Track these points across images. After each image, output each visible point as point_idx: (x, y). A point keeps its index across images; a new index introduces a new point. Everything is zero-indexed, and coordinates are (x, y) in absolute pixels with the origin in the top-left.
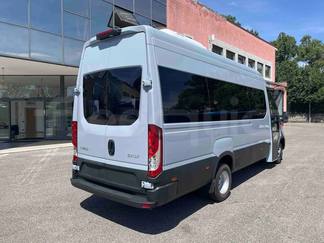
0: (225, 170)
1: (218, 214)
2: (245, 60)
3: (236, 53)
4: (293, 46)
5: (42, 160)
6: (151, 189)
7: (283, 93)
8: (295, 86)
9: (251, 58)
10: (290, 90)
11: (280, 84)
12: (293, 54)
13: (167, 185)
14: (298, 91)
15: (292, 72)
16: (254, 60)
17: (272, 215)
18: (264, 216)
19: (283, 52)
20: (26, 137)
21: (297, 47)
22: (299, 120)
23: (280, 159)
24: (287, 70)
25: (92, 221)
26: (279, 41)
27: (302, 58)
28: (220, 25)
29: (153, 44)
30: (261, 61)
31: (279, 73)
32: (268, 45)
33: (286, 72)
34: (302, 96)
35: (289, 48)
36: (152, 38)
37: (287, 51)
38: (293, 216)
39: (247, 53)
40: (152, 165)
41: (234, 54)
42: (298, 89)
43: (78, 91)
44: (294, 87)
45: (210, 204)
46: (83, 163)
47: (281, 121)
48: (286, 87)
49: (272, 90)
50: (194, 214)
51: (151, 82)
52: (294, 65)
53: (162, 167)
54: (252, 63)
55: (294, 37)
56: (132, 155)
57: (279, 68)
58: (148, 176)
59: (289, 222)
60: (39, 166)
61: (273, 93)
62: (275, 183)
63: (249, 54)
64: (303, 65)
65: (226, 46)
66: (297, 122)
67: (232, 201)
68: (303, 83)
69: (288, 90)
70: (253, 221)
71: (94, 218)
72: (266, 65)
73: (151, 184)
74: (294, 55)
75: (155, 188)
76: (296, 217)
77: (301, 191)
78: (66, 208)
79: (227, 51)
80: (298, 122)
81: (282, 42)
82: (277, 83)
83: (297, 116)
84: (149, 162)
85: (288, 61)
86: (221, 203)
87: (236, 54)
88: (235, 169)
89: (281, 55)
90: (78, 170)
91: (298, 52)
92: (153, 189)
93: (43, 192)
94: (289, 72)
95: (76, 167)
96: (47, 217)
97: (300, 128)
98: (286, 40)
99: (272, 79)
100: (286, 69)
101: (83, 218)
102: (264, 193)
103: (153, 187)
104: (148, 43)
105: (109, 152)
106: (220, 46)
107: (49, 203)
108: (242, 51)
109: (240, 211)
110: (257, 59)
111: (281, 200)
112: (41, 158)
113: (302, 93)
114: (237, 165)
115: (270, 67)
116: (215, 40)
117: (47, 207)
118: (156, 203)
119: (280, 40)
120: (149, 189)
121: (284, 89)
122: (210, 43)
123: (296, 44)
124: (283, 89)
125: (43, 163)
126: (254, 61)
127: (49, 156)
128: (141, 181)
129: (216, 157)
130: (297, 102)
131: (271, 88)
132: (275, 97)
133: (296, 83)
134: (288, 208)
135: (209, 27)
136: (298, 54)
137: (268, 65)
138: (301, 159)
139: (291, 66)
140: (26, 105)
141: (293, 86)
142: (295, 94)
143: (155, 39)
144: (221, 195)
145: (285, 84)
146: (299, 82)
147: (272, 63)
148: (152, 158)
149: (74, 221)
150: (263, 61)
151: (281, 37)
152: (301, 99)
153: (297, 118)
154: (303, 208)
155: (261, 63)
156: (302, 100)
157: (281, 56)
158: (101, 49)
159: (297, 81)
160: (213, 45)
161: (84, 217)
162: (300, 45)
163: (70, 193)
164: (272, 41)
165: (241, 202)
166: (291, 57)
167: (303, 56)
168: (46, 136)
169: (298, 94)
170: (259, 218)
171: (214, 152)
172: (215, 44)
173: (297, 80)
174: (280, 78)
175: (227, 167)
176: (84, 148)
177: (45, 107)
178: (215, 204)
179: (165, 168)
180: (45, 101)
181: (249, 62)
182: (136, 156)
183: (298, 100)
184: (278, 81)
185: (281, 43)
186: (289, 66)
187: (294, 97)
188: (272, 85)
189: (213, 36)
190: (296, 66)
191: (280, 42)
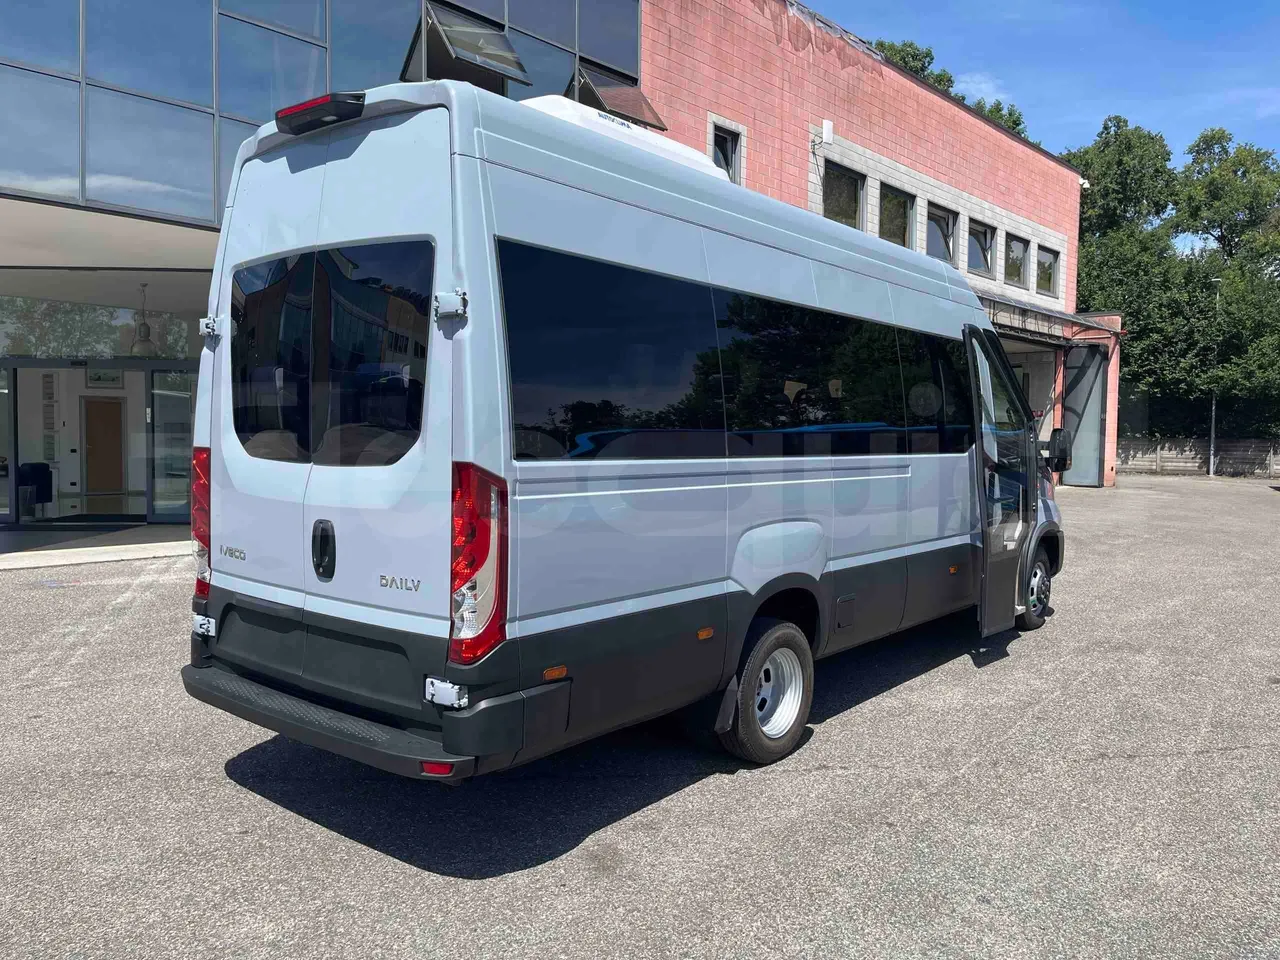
0: (786, 643)
1: (741, 810)
2: (954, 225)
3: (919, 193)
4: (1157, 171)
5: (119, 600)
6: (456, 706)
7: (1106, 358)
8: (1160, 331)
9: (979, 217)
10: (1137, 349)
11: (1093, 320)
12: (1156, 204)
13: (523, 694)
14: (1170, 352)
15: (1146, 273)
16: (995, 224)
17: (945, 815)
18: (912, 819)
19: (1118, 192)
20: (85, 513)
21: (1171, 177)
22: (1170, 466)
23: (1038, 612)
24: (1130, 267)
25: (253, 826)
26: (1103, 151)
27: (1192, 219)
28: (855, 84)
29: (477, 153)
30: (1023, 227)
31: (1098, 276)
32: (1052, 164)
33: (1124, 273)
34: (1184, 369)
35: (1138, 179)
36: (476, 130)
37: (1132, 191)
38: (1025, 821)
39: (965, 195)
40: (466, 615)
41: (913, 197)
42: (1171, 344)
43: (213, 330)
44: (1155, 336)
45: (722, 772)
46: (229, 609)
47: (1044, 464)
48: (1116, 335)
49: (1064, 343)
50: (650, 807)
51: (464, 299)
52: (1153, 245)
53: (504, 625)
54: (985, 234)
55: (1161, 137)
56: (393, 580)
57: (1099, 259)
58: (446, 656)
59: (1000, 843)
60: (106, 622)
61: (1066, 356)
62: (992, 702)
63: (974, 199)
64: (1192, 249)
65: (879, 167)
66: (1162, 474)
67: (807, 765)
68: (1188, 320)
69: (1130, 346)
70: (863, 838)
71: (266, 817)
72: (1042, 244)
73: (460, 689)
74: (1159, 209)
75: (472, 703)
76: (1034, 825)
77: (1086, 733)
78: (168, 780)
79: (884, 186)
80: (1163, 472)
81: (1111, 154)
82: (1081, 319)
83: (1162, 449)
84: (456, 605)
85: (1133, 232)
86: (762, 769)
87: (918, 199)
88: (832, 644)
89: (1108, 205)
90: (212, 633)
91: (1177, 194)
92: (464, 708)
93: (97, 717)
94: (1137, 274)
95: (206, 622)
96: (86, 809)
97: (1165, 496)
98: (1129, 148)
99: (1063, 301)
100: (1124, 261)
101: (222, 817)
102: (939, 736)
103: (464, 701)
104: (457, 149)
105: (317, 567)
106: (858, 167)
107: (108, 757)
108: (946, 187)
109: (827, 801)
110: (1005, 220)
111: (995, 764)
112: (119, 590)
113: (1184, 356)
114: (839, 625)
115: (1056, 254)
116: (834, 141)
117: (95, 774)
118: (477, 758)
119: (1107, 144)
120: (451, 708)
121: (1111, 343)
122: (814, 153)
123: (1170, 165)
124: (1106, 341)
125: (121, 610)
126: (994, 230)
127: (149, 587)
128: (426, 677)
129: (745, 594)
130: (1163, 392)
131: (1058, 338)
132: (1076, 371)
133: (1161, 317)
134: (1011, 793)
135: (812, 88)
136: (1176, 203)
137: (1048, 245)
138: (1127, 612)
139: (1145, 249)
140: (87, 387)
141: (1151, 331)
142: (1156, 361)
143: (487, 136)
144: (767, 741)
145: (1115, 322)
146: (1174, 315)
147: (1064, 239)
148: (464, 589)
149: (186, 827)
150: (1029, 231)
151: (1112, 132)
152: (1179, 381)
153: (1161, 458)
154: (1073, 793)
155: (1022, 235)
156: (1183, 385)
157: (1106, 209)
158: (295, 168)
159: (1166, 312)
160: (829, 163)
161: (226, 814)
162: (1188, 169)
163: (197, 724)
164: (1073, 151)
165: (841, 768)
166: (1149, 213)
167: (1195, 213)
168: (154, 511)
169: (1170, 361)
170: (890, 825)
171: (734, 574)
172: (836, 158)
173: (1169, 306)
174: (1099, 298)
175: (797, 634)
176: (231, 552)
177: (153, 395)
178: (743, 773)
179: (513, 631)
180: (153, 372)
181: (972, 232)
182: (410, 585)
183: (1168, 385)
184: (1092, 309)
185: (1107, 158)
186: (1135, 251)
187: (1151, 372)
188: (1062, 324)
189: (827, 125)
190: (1162, 253)
191: (1106, 155)
